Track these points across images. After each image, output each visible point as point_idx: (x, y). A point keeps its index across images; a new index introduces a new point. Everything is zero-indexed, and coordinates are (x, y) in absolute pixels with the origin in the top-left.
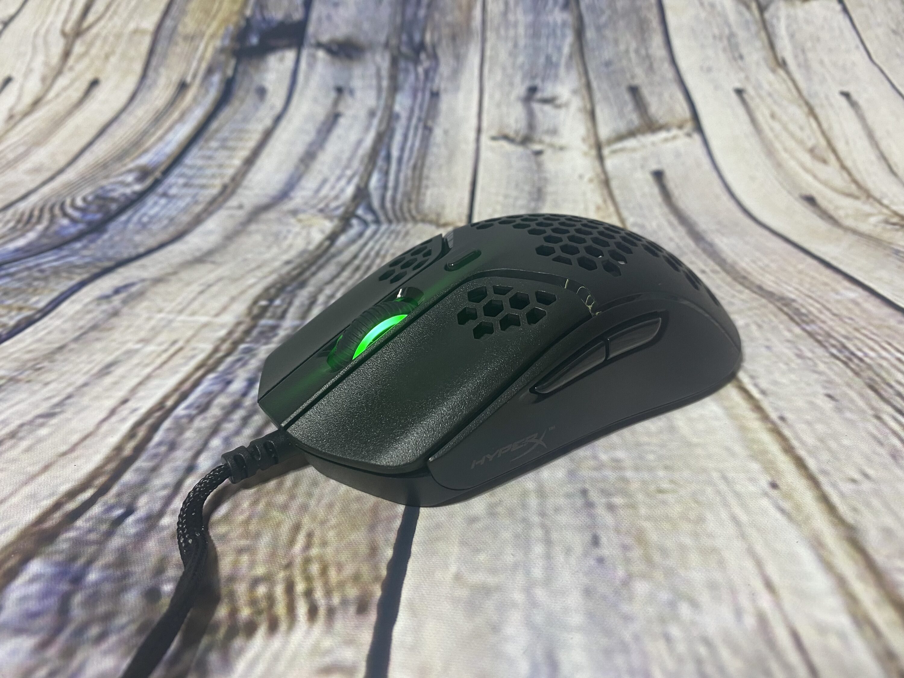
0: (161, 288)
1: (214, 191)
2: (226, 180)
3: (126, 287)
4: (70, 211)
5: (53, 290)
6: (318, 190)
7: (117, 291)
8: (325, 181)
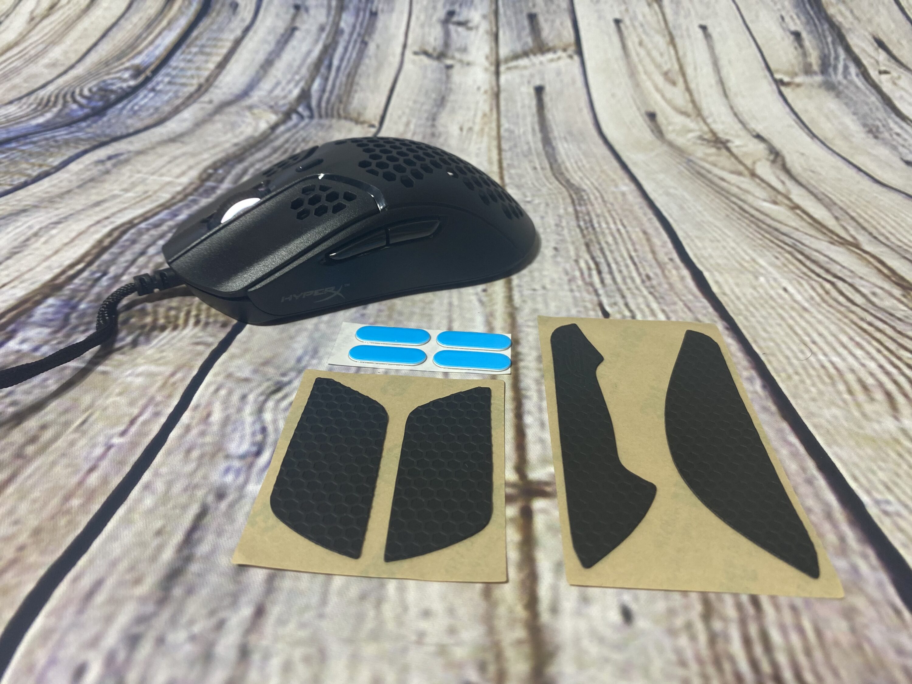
0: (142, 158)
1: (192, 89)
2: (202, 80)
3: (116, 156)
4: (78, 98)
5: (63, 155)
6: (271, 91)
7: (110, 158)
8: (278, 84)
